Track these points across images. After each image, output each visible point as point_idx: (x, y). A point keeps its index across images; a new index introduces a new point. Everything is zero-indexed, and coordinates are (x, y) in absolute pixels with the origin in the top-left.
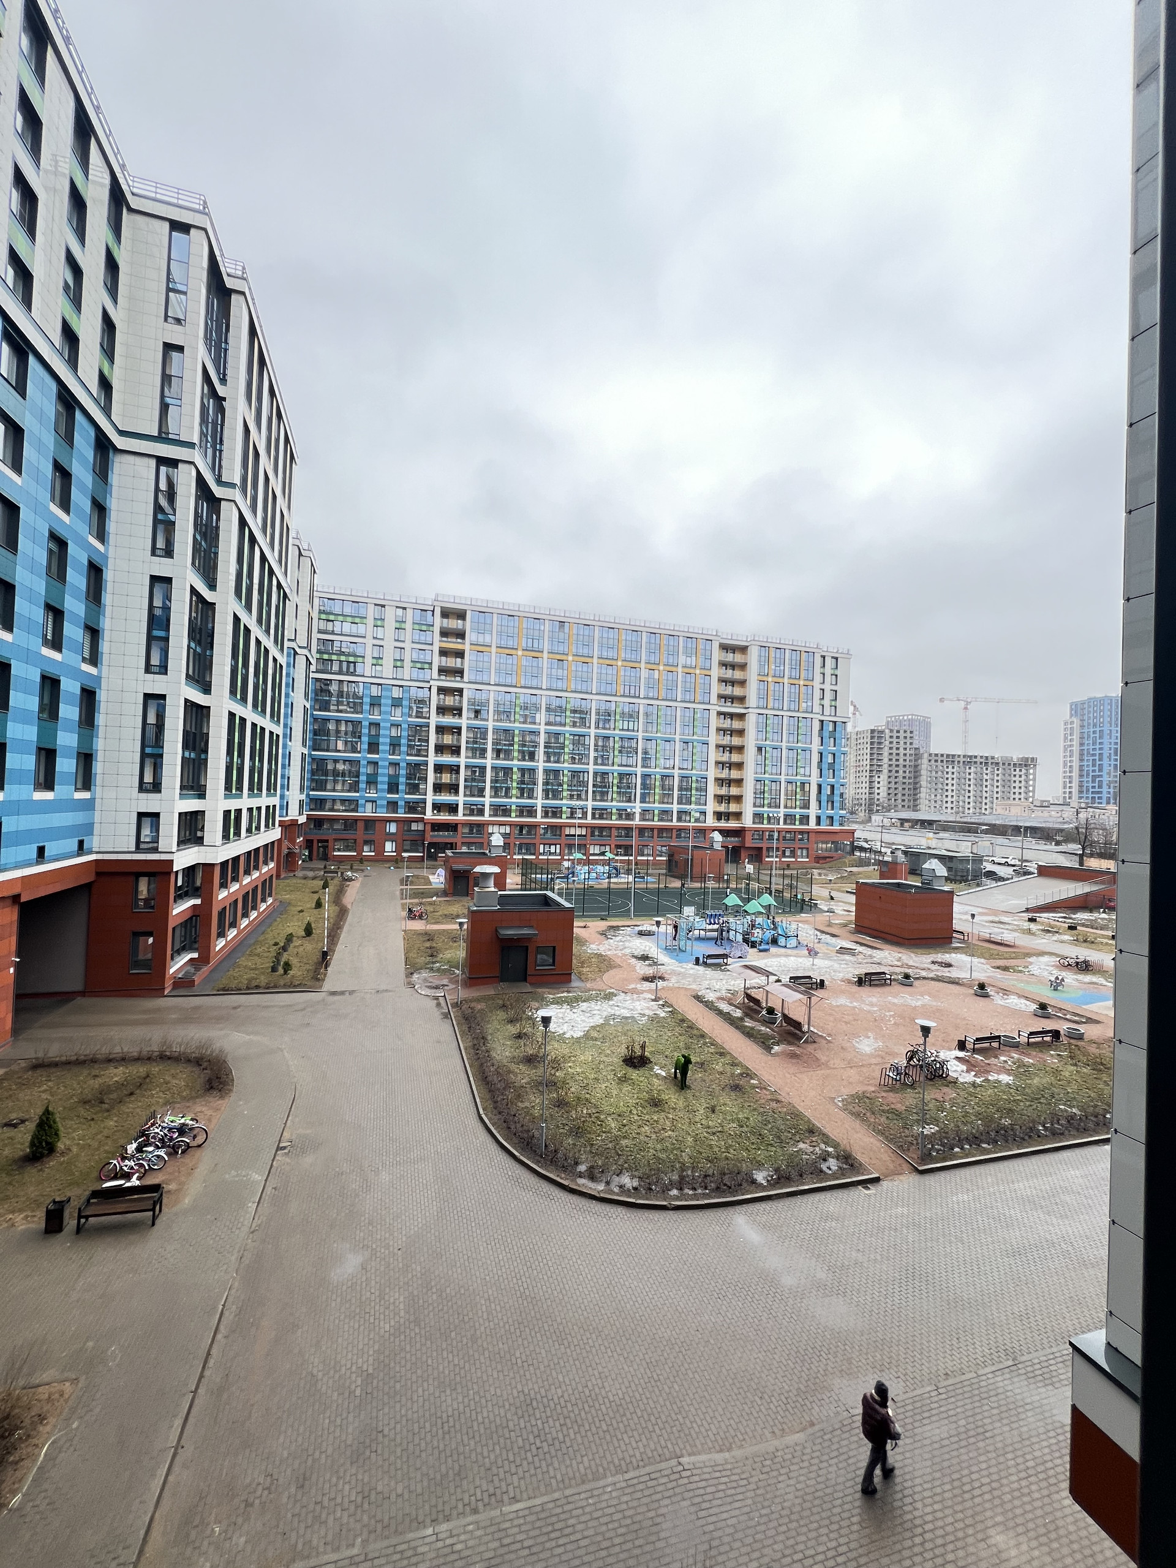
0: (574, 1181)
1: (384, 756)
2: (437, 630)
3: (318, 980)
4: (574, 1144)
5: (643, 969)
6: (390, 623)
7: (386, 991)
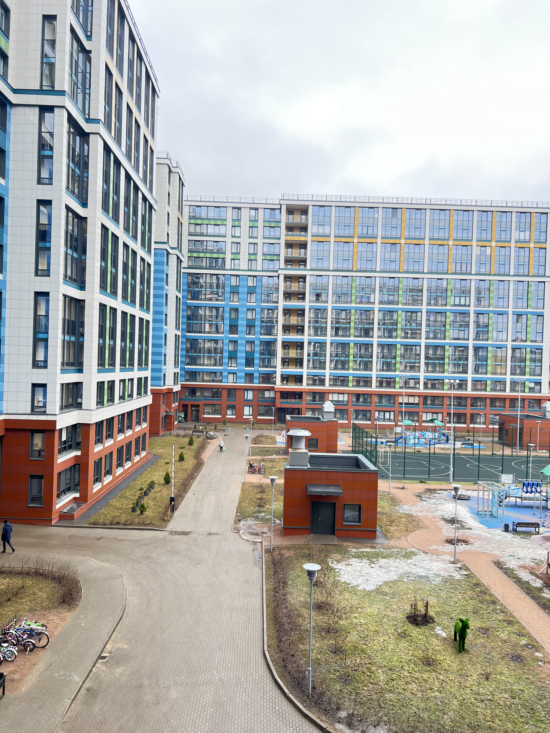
0: (332, 724)
1: (242, 336)
2: (283, 225)
3: (164, 520)
4: (340, 690)
5: (449, 531)
6: (245, 223)
7: (217, 534)
